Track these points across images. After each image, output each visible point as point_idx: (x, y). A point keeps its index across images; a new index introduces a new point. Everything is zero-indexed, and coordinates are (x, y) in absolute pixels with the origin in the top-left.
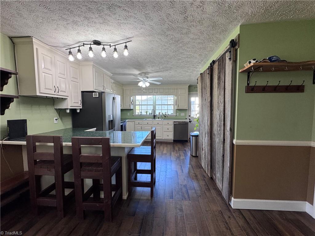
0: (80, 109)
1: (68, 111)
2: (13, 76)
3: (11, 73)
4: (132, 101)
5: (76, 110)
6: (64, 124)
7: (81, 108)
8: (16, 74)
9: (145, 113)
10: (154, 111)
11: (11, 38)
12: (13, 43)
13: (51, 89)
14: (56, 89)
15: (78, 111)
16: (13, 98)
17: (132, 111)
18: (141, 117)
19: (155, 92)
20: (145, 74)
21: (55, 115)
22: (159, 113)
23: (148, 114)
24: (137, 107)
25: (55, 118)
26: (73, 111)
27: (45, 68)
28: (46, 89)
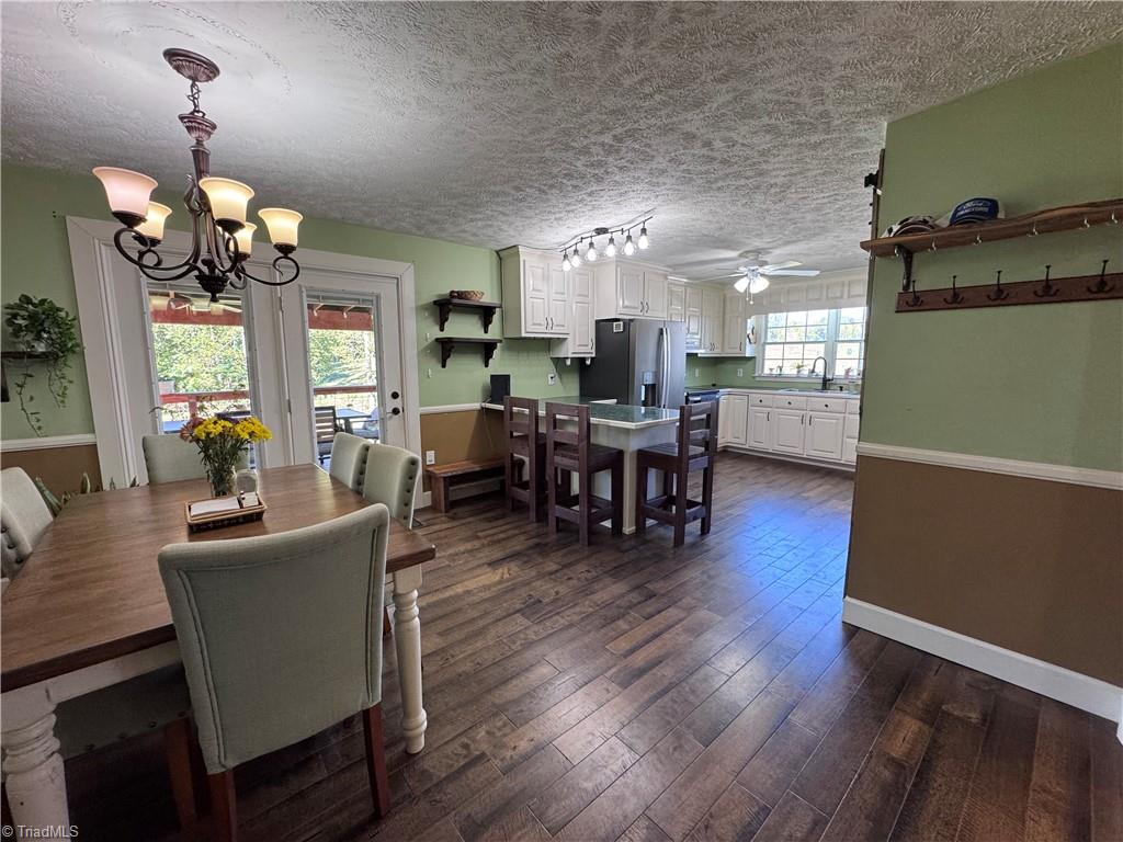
0: (592, 358)
1: (568, 362)
2: (497, 310)
3: (495, 308)
4: (749, 332)
5: (584, 359)
6: (565, 387)
7: (594, 355)
8: (500, 307)
9: (795, 372)
10: (829, 362)
11: (497, 252)
12: (500, 259)
13: (540, 325)
14: (549, 323)
15: (588, 362)
16: (496, 344)
17: (750, 363)
18: (779, 383)
19: (830, 295)
20: (757, 256)
21: (551, 370)
22: (848, 371)
23: (805, 372)
24: (770, 352)
25: (550, 376)
26: (580, 362)
27: (534, 290)
28: (534, 324)
